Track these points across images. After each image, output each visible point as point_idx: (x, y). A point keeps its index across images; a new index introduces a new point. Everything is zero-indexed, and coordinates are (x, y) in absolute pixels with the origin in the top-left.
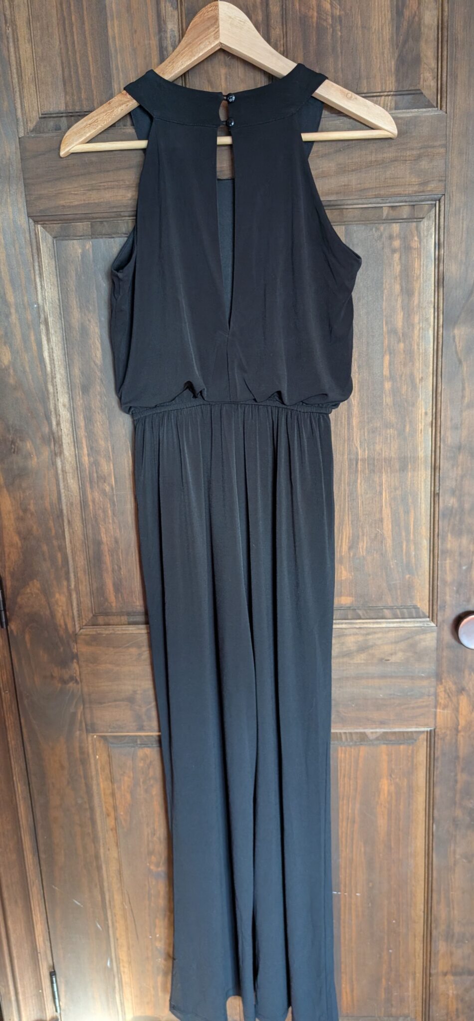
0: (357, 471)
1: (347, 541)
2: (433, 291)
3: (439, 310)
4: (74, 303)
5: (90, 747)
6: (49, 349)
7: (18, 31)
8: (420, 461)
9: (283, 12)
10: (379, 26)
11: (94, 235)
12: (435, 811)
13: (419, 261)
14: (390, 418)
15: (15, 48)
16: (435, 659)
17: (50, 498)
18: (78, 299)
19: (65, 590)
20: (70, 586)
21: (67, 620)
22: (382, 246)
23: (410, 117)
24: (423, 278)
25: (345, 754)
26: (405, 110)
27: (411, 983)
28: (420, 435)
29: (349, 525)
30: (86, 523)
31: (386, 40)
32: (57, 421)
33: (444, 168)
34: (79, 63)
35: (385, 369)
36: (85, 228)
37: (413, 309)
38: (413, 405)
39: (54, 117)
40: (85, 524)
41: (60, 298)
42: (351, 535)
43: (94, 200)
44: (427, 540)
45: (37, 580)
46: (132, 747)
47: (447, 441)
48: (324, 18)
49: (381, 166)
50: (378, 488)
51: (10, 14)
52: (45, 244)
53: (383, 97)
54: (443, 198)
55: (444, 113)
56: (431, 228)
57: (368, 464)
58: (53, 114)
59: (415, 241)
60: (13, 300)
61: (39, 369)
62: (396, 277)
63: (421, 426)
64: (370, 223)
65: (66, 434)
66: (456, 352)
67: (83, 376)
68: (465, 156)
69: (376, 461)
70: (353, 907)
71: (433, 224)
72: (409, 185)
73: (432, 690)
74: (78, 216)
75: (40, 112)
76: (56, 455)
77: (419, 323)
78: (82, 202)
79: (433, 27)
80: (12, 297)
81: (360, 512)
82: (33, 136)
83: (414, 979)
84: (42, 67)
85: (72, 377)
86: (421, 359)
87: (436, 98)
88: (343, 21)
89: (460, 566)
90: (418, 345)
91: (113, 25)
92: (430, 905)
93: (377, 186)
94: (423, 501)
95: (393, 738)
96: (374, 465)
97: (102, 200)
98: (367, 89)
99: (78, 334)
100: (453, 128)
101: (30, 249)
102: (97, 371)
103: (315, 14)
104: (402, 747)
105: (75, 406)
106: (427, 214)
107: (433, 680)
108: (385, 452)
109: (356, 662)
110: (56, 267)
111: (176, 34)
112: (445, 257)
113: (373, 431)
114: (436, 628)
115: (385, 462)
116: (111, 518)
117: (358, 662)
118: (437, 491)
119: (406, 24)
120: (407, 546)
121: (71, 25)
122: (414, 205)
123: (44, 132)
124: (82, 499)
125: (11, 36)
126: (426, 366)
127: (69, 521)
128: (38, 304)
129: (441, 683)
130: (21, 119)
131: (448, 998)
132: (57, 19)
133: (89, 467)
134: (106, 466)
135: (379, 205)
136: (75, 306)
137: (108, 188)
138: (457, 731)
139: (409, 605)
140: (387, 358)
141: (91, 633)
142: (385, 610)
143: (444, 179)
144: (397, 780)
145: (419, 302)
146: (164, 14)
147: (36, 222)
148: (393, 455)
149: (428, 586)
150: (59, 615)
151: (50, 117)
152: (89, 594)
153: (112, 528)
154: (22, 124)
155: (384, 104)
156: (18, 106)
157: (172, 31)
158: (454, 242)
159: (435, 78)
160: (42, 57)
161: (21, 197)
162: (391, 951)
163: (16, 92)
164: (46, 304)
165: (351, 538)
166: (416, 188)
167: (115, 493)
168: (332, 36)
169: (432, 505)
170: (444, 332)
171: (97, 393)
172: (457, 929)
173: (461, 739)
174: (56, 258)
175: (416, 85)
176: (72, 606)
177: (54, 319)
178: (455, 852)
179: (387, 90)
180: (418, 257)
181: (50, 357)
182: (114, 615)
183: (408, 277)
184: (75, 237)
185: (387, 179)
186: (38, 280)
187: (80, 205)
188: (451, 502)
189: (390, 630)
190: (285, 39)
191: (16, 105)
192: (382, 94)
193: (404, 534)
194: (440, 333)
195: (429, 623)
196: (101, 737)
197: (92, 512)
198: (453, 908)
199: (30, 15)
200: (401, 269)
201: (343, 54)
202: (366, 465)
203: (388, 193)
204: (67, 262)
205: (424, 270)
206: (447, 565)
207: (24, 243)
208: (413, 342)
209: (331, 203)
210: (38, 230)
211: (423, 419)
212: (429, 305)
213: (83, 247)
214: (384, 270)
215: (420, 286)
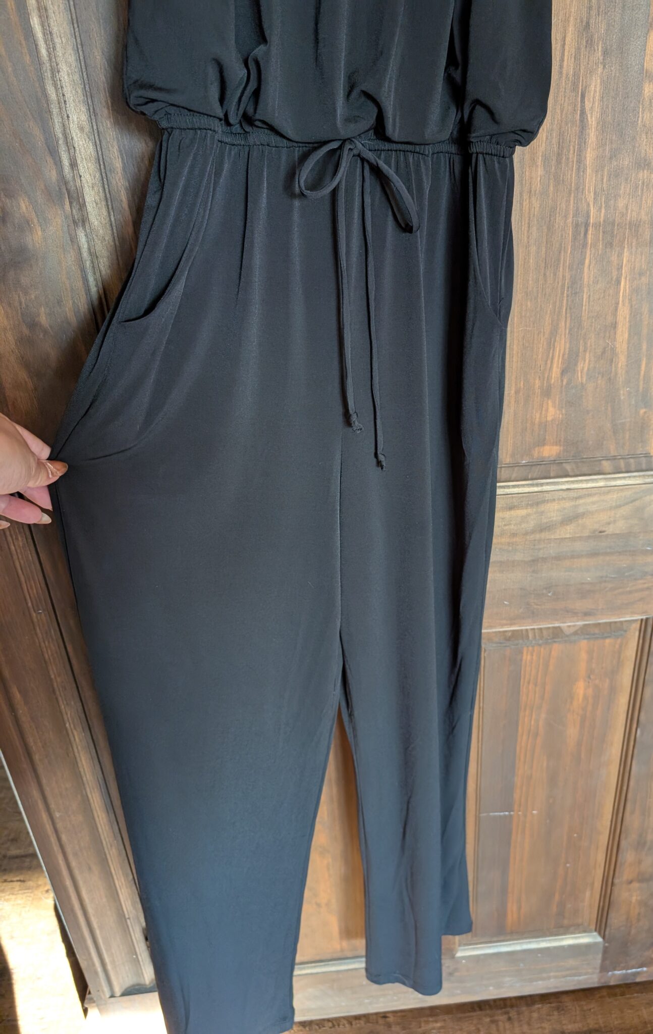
0: (585, 245)
1: (560, 360)
12: (641, 715)
14: (646, 151)
29: (566, 335)
32: (70, 160)
42: (567, 350)
50: (614, 274)
57: (603, 232)
69: (615, 227)
81: (583, 314)
96: (612, 234)
104: (607, 640)
113: (616, 174)
120: (647, 365)
131: (631, 904)
139: (638, 452)
142: (603, 462)
144: (597, 682)
165: (566, 357)
172: (650, 837)
193: (645, 347)
202: (601, 234)
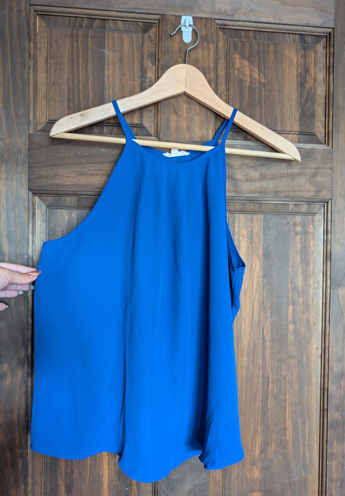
2: (322, 262)
3: (327, 276)
7: (38, 64)
8: (313, 384)
9: (227, 76)
10: (289, 92)
11: (79, 207)
13: (314, 241)
14: (292, 351)
15: (34, 75)
22: (288, 229)
23: (309, 148)
24: (316, 253)
26: (305, 144)
28: (313, 364)
29: (261, 433)
31: (294, 100)
33: (331, 183)
34: (81, 90)
35: (289, 316)
36: (73, 201)
37: (309, 274)
38: (309, 342)
42: (262, 441)
43: (82, 182)
44: (317, 445)
47: (333, 370)
48: (254, 82)
49: (290, 177)
50: (283, 404)
51: (33, 53)
52: (39, 211)
53: (291, 135)
54: (330, 201)
55: (331, 148)
56: (321, 220)
57: (276, 385)
59: (311, 228)
60: (8, 251)
62: (298, 252)
63: (313, 358)
64: (281, 214)
66: (339, 305)
69: (282, 383)
71: (322, 218)
72: (308, 191)
74: (68, 193)
75: (48, 119)
77: (313, 284)
78: (73, 183)
79: (322, 97)
80: (7, 248)
81: (269, 423)
82: (40, 134)
84: (53, 89)
87: (324, 139)
88: (266, 86)
89: (342, 466)
90: (312, 300)
91: (109, 70)
93: (287, 190)
94: (315, 414)
96: (280, 386)
97: (89, 182)
98: (281, 128)
100: (337, 158)
101: (27, 214)
103: (248, 80)
106: (318, 211)
108: (289, 376)
110: (46, 228)
111: (153, 80)
112: (332, 240)
113: (281, 360)
115: (289, 384)
118: (326, 408)
119: (306, 92)
120: (303, 450)
121: (78, 65)
122: (310, 204)
125: (32, 66)
126: (317, 314)
128: (28, 256)
130: (32, 122)
132: (68, 60)
135: (287, 203)
137: (94, 175)
140: (291, 307)
143: (331, 190)
145: (313, 269)
146: (146, 67)
147: (34, 194)
148: (294, 379)
149: (318, 481)
154: (32, 125)
155: (291, 138)
156: (31, 113)
158: (338, 231)
159: (323, 127)
160: (54, 82)
161: (25, 175)
163: (31, 103)
164: (35, 255)
165: (262, 444)
166: (313, 194)
168: (259, 94)
169: (321, 417)
170: (331, 291)
174: (47, 221)
175: (312, 130)
179: (294, 131)
180: (313, 239)
183: (306, 252)
184: (64, 207)
185: (294, 186)
186: (30, 236)
187: (70, 184)
188: (336, 416)
190: (227, 93)
192: (290, 133)
193: (301, 440)
194: (328, 291)
199: (48, 55)
200: (301, 246)
201: (266, 106)
203: (294, 195)
204: (56, 224)
205: (317, 248)
206: (334, 466)
207: (22, 208)
208: (309, 297)
209: (253, 199)
210: (35, 200)
211: (315, 352)
212: (320, 272)
213: (70, 215)
214: (290, 246)
215: (314, 258)
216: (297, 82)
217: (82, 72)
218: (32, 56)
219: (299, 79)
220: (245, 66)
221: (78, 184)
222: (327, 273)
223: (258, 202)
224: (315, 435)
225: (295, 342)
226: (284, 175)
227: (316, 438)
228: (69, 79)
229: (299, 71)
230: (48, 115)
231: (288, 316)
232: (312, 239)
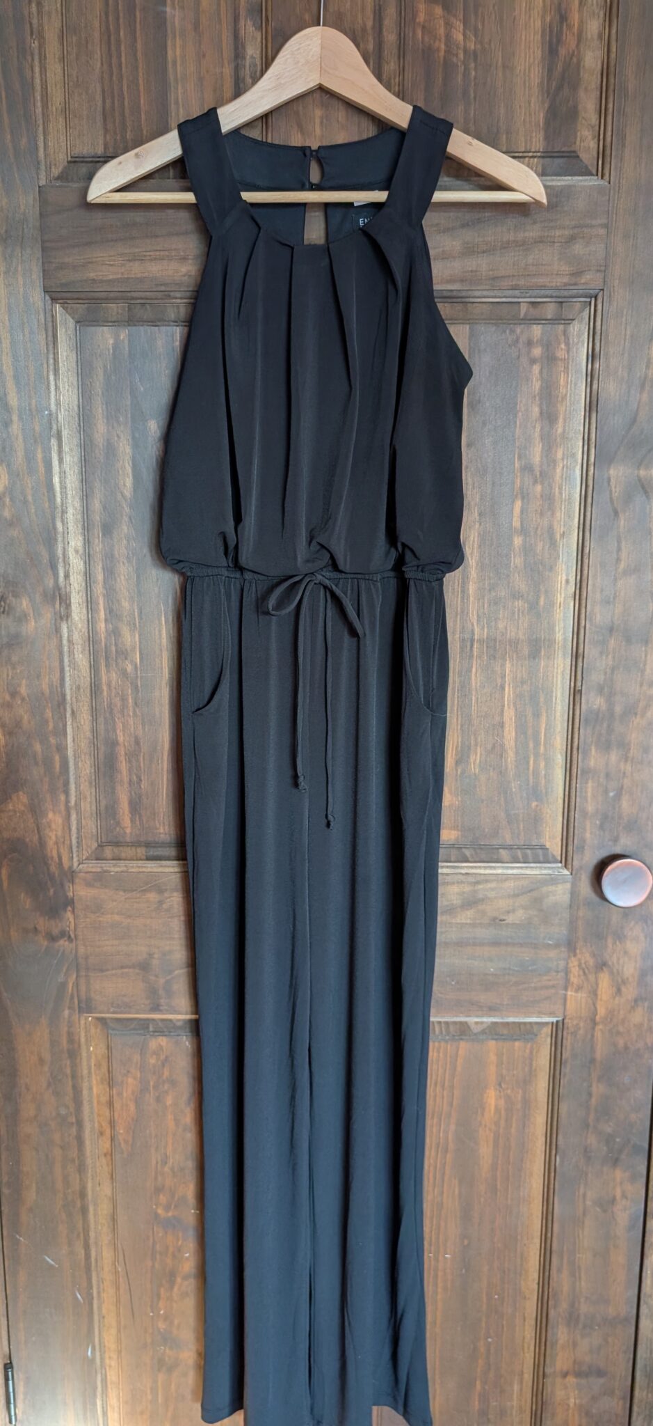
0: (471, 657)
1: (454, 752)
2: (582, 417)
3: (591, 443)
4: (99, 411)
5: (83, 1034)
6: (60, 473)
7: (46, 46)
8: (557, 646)
9: (400, 42)
10: (526, 67)
11: (131, 321)
12: (560, 1137)
13: (567, 375)
14: (520, 585)
15: (41, 68)
16: (568, 920)
17: (49, 678)
18: (104, 406)
19: (62, 807)
20: (69, 802)
21: (62, 850)
22: (518, 353)
23: (562, 186)
24: (570, 400)
25: (439, 1052)
26: (555, 178)
27: (516, 1387)
28: (558, 611)
29: (457, 730)
30: (96, 715)
31: (535, 85)
32: (65, 572)
33: (605, 255)
34: (125, 93)
35: (515, 519)
36: (120, 311)
37: (556, 440)
38: (551, 569)
39: (87, 162)
40: (95, 717)
41: (81, 404)
42: (461, 745)
43: (135, 274)
44: (562, 755)
45: (24, 793)
46: (140, 1034)
47: (596, 619)
48: (455, 52)
49: (521, 248)
50: (499, 681)
51: (37, 24)
52: (64, 330)
53: (527, 159)
54: (601, 294)
55: (607, 184)
56: (583, 334)
57: (487, 647)
58: (87, 157)
59: (562, 349)
60: (16, 403)
61: (46, 499)
62: (535, 397)
63: (560, 598)
64: (504, 323)
65: (77, 591)
66: (611, 499)
67: (104, 511)
68: (632, 240)
69: (498, 643)
70: (440, 1274)
71: (585, 328)
72: (557, 274)
73: (562, 964)
74: (112, 295)
75: (69, 154)
76: (61, 618)
77: (563, 459)
78: (120, 276)
79: (595, 72)
80: (15, 400)
81: (473, 713)
82: (56, 184)
83: (521, 1382)
84: (76, 94)
85: (89, 512)
86: (563, 507)
87: (596, 163)
88: (479, 57)
89: (606, 791)
90: (560, 488)
91: (174, 46)
92: (547, 1274)
93: (515, 274)
94: (558, 701)
95: (505, 1032)
96: (495, 648)
97: (146, 274)
99: (102, 452)
100: (617, 204)
101: (44, 336)
102: (125, 506)
103: (443, 46)
104: (517, 1044)
105: (91, 552)
106: (578, 314)
107: (563, 949)
108: (511, 631)
109: (459, 921)
110: (77, 362)
111: (258, 63)
112: (601, 372)
113: (496, 602)
114: (571, 877)
115: (511, 646)
116: (131, 708)
117: (462, 921)
118: (578, 688)
119: (562, 65)
120: (534, 763)
121: (118, 42)
122: (561, 302)
123: (72, 181)
124: (93, 680)
125: (36, 52)
126: (569, 517)
127: (73, 712)
128: (50, 411)
129: (575, 956)
130: (43, 162)
131: (567, 1410)
132: (100, 33)
133: (106, 638)
134: (129, 637)
135: (516, 300)
136: (100, 416)
137: (155, 259)
138: (594, 1023)
139: (534, 844)
140: (518, 504)
141: (94, 870)
142: (501, 851)
143: (604, 269)
144: (509, 1091)
145: (565, 430)
146: (244, 35)
147: (54, 300)
148: (521, 636)
149: (561, 819)
150: (51, 843)
151: (82, 162)
152: (95, 815)
153: (132, 723)
154: (43, 167)
156: (41, 145)
157: (252, 57)
158: (614, 353)
159: (596, 138)
160: (78, 81)
161: (37, 265)
162: (490, 1340)
163: (38, 125)
164: (60, 410)
165: (459, 749)
166: (566, 280)
167: (139, 675)
168: (464, 75)
169: (571, 706)
170: (596, 472)
171: (123, 536)
172: (584, 1308)
173: (598, 1034)
174: (79, 349)
175: (571, 146)
176: (70, 830)
177: (70, 433)
178: (584, 1196)
179: (533, 150)
180: (566, 371)
181: (61, 483)
182: (128, 846)
183: (552, 398)
184: (105, 322)
185: (529, 265)
186: (52, 377)
187: (115, 279)
188: (598, 702)
189: (507, 878)
190: (401, 77)
191: (38, 143)
192: (525, 154)
193: (531, 745)
194: (591, 473)
195: (561, 870)
196: (98, 1019)
197: (105, 700)
198: (580, 1278)
199: (64, 25)
200: (541, 385)
201: (478, 100)
202: (485, 649)
203: (529, 284)
204: (92, 355)
205: (573, 389)
206: (590, 790)
207: (36, 326)
208: (554, 485)
209: (449, 294)
210: (56, 311)
211: (563, 589)
212: (577, 436)
213: (117, 337)
214: (520, 386)
215: (566, 410)
216: (542, 45)
217: (126, 55)
218: (34, 30)
219: (548, 38)
220: (437, 18)
221: (128, 278)
222: (591, 437)
223: (459, 300)
224: (558, 739)
225: (525, 569)
226: (509, 244)
227: (559, 742)
228: (103, 73)
229: (548, 19)
230: (69, 146)
231: (512, 520)
232: (564, 371)
